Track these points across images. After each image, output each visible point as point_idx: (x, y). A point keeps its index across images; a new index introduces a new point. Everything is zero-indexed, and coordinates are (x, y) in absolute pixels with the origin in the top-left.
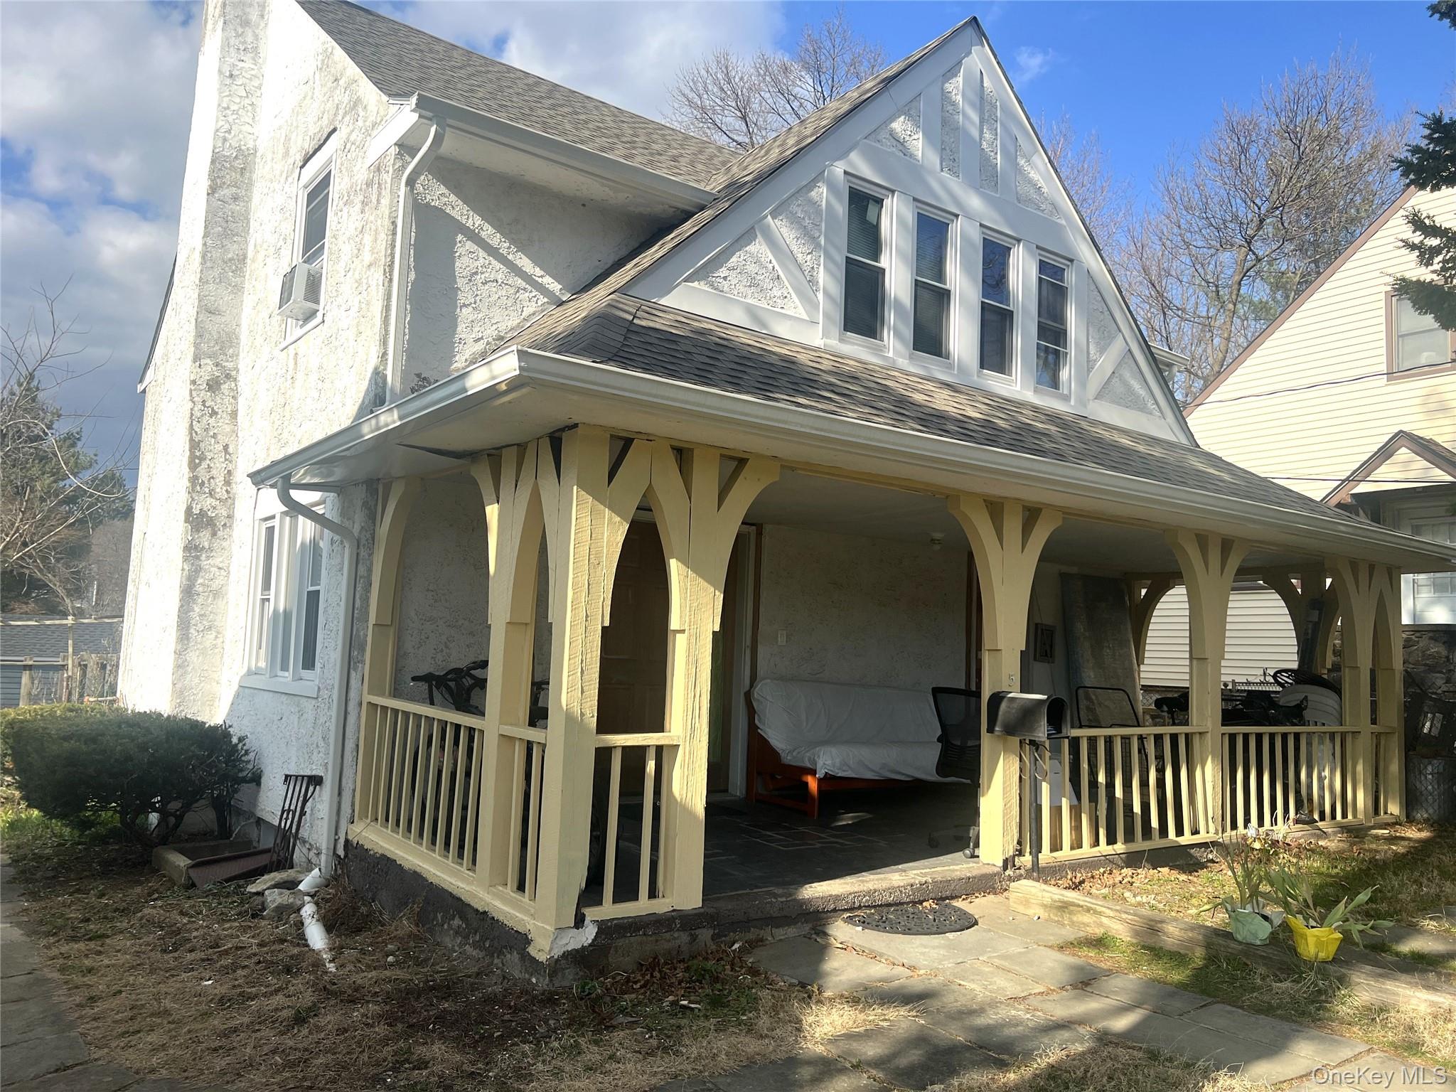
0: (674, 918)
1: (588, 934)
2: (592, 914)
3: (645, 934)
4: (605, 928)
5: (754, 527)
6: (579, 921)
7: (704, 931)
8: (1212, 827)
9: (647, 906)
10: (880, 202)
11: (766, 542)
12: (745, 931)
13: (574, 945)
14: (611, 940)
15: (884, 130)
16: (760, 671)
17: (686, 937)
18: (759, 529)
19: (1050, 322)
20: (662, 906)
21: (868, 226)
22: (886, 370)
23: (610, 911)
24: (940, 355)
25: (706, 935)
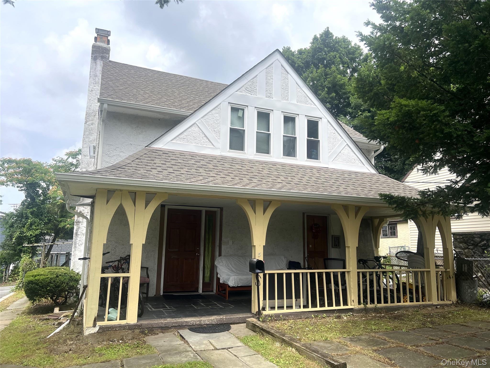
0: (126, 326)
1: (97, 329)
2: (99, 324)
3: (116, 330)
4: (101, 328)
5: (219, 209)
6: (94, 326)
7: (137, 330)
8: (353, 304)
9: (118, 322)
10: (243, 110)
11: (224, 213)
12: (152, 330)
13: (92, 332)
14: (104, 331)
15: (243, 88)
16: (223, 254)
17: (130, 332)
18: (222, 209)
19: (312, 138)
20: (123, 322)
21: (239, 117)
22: (242, 160)
23: (106, 323)
24: (268, 153)
25: (137, 331)
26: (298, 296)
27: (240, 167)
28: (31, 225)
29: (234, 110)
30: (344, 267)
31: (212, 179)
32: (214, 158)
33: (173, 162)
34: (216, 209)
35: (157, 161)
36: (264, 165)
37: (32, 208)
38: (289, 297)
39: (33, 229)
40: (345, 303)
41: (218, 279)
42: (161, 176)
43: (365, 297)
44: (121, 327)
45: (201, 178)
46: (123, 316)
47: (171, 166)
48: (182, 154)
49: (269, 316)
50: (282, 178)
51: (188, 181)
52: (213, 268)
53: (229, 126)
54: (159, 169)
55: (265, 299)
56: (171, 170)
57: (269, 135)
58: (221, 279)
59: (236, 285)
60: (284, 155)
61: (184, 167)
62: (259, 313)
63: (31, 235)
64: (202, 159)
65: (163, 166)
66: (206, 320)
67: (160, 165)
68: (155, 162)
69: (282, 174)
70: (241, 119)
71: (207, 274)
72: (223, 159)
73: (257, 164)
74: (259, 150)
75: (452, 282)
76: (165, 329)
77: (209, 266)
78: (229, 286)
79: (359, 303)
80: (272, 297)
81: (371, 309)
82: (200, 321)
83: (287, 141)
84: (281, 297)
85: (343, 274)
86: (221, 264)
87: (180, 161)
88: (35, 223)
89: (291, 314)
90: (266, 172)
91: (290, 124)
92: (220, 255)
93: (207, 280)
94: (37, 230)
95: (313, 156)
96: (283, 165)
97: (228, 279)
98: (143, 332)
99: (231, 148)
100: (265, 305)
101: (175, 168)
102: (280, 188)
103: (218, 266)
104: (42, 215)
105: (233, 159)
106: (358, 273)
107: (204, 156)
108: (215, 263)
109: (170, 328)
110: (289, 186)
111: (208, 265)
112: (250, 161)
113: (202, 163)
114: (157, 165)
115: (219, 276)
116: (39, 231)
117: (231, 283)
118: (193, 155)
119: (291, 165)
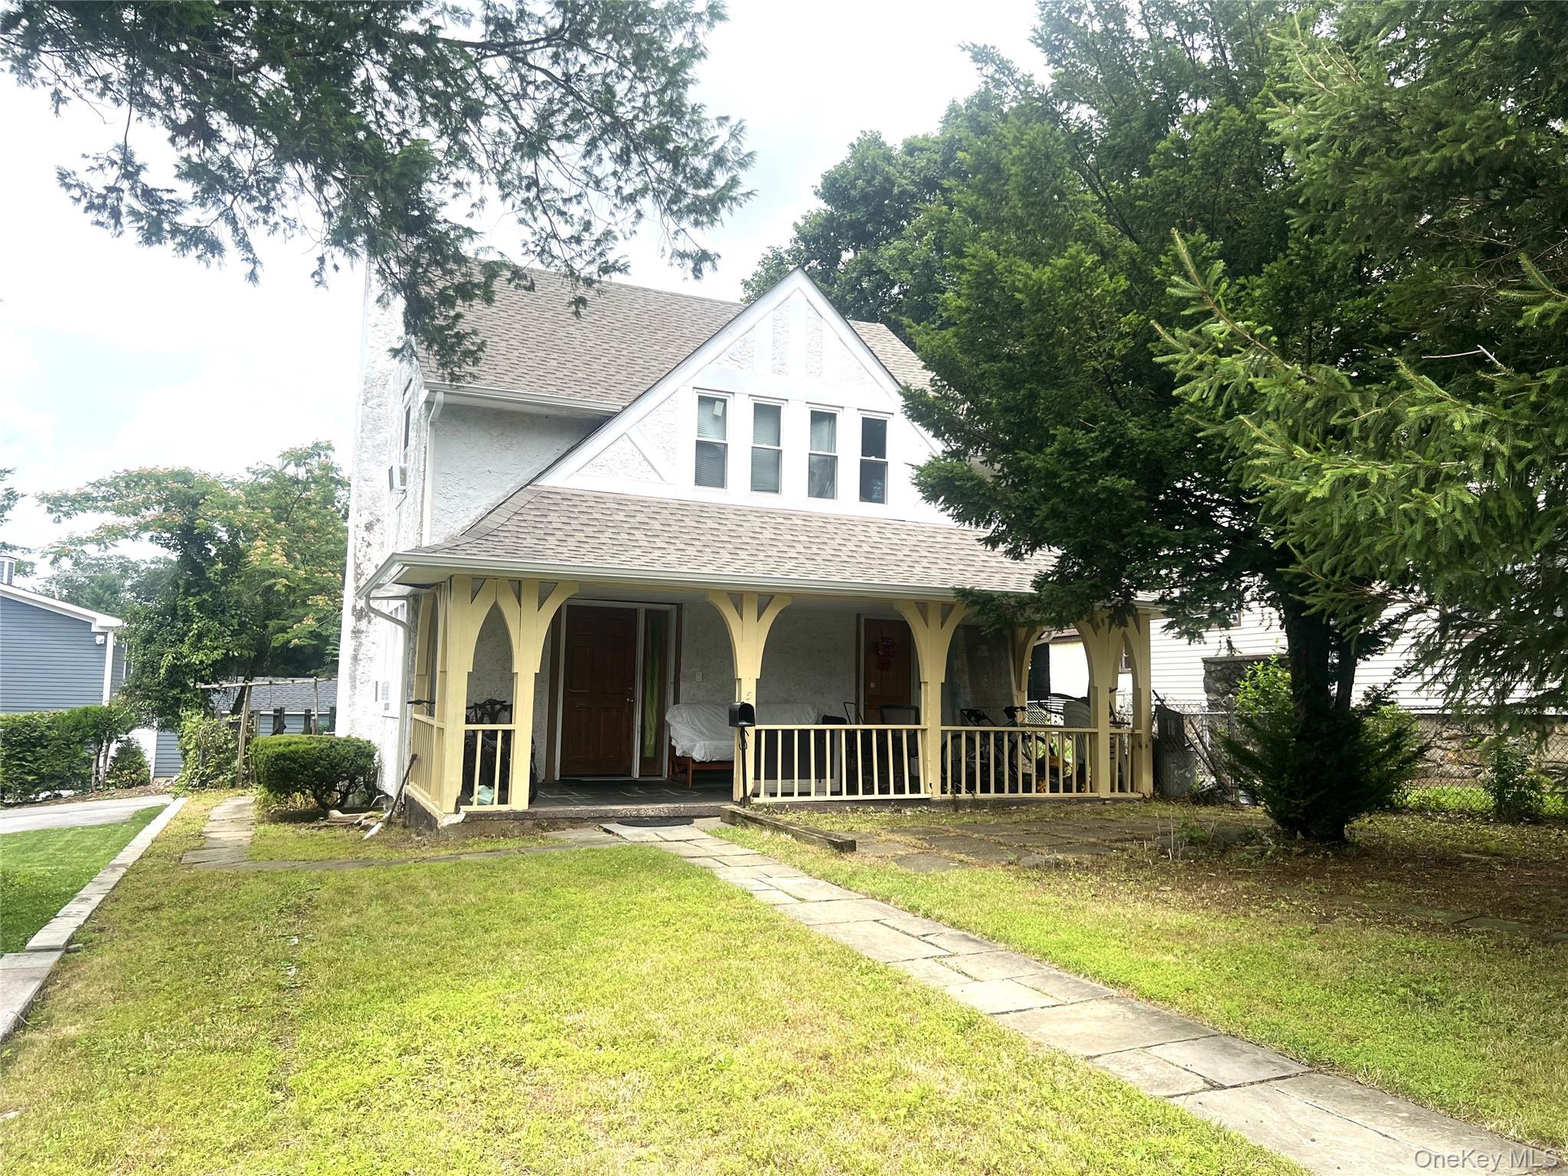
0: (509, 814)
1: (460, 817)
2: (464, 808)
3: (492, 819)
4: (468, 815)
5: (675, 606)
6: (457, 811)
7: (529, 820)
8: (929, 790)
9: (496, 807)
10: (724, 401)
11: (686, 614)
12: (554, 823)
13: (455, 821)
14: (473, 821)
15: (725, 356)
16: (682, 699)
17: (517, 823)
18: (680, 607)
19: (873, 458)
20: (504, 808)
21: (716, 417)
22: (721, 509)
23: (475, 808)
24: (777, 491)
25: (529, 823)
26: (820, 775)
27: (716, 526)
28: (200, 636)
29: (705, 401)
30: (918, 722)
31: (658, 553)
32: (663, 505)
33: (584, 518)
34: (667, 607)
35: (553, 517)
36: (767, 519)
37: (198, 593)
38: (804, 774)
39: (206, 647)
40: (915, 788)
41: (673, 749)
42: (564, 550)
43: (956, 780)
44: (500, 814)
45: (638, 551)
46: (503, 799)
47: (580, 527)
48: (599, 498)
49: (764, 805)
50: (800, 548)
51: (616, 561)
52: (662, 727)
53: (694, 437)
54: (559, 534)
55: (757, 777)
56: (580, 536)
57: (779, 452)
58: (678, 747)
59: (708, 759)
60: (810, 495)
61: (603, 528)
62: (745, 801)
63: (202, 662)
64: (638, 508)
65: (566, 527)
66: (649, 809)
67: (560, 526)
68: (549, 519)
69: (801, 538)
70: (721, 420)
71: (650, 741)
72: (683, 507)
73: (751, 518)
74: (757, 485)
75: (1146, 757)
76: (576, 821)
77: (653, 726)
78: (694, 761)
79: (944, 792)
80: (771, 775)
81: (965, 802)
82: (638, 810)
83: (819, 462)
84: (788, 775)
85: (912, 736)
86: (678, 719)
87: (596, 516)
88: (209, 631)
89: (807, 804)
90: (768, 534)
91: (825, 427)
92: (676, 701)
93: (649, 753)
94: (215, 649)
95: (875, 496)
96: (807, 518)
97: (692, 748)
98: (539, 825)
99: (699, 481)
100: (757, 788)
101: (589, 530)
102: (790, 571)
103: (672, 722)
104: (223, 612)
105: (703, 507)
106: (944, 733)
107: (643, 503)
108: (667, 718)
109: (586, 820)
110: (809, 565)
111: (652, 721)
112: (738, 511)
113: (640, 517)
114: (554, 525)
115: (673, 743)
116: (220, 651)
117: (698, 755)
118: (621, 501)
119: (825, 520)
